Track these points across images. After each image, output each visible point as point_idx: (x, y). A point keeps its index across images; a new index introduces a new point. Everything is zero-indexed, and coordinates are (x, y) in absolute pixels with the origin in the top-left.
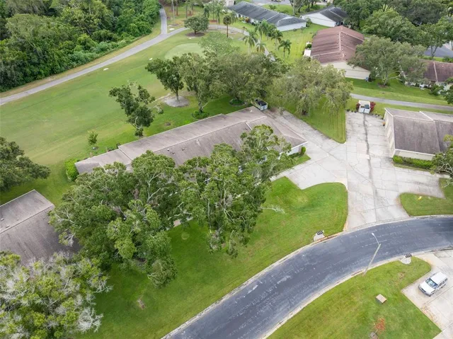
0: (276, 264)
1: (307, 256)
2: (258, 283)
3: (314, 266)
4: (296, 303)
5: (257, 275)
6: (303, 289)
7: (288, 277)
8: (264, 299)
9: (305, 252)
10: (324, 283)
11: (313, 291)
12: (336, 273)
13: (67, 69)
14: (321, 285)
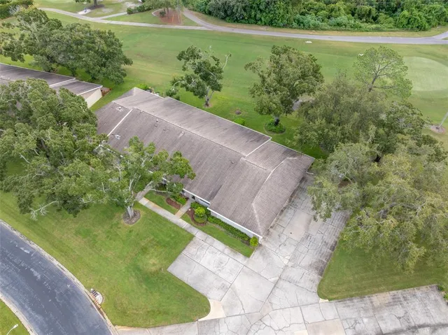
0: (56, 263)
1: (67, 290)
2: (31, 253)
3: (54, 300)
4: (7, 291)
5: (41, 249)
6: (24, 293)
7: (39, 277)
8: (13, 262)
9: (74, 286)
10: (30, 314)
11: (21, 304)
12: (45, 326)
13: (285, 26)
14: (28, 312)
